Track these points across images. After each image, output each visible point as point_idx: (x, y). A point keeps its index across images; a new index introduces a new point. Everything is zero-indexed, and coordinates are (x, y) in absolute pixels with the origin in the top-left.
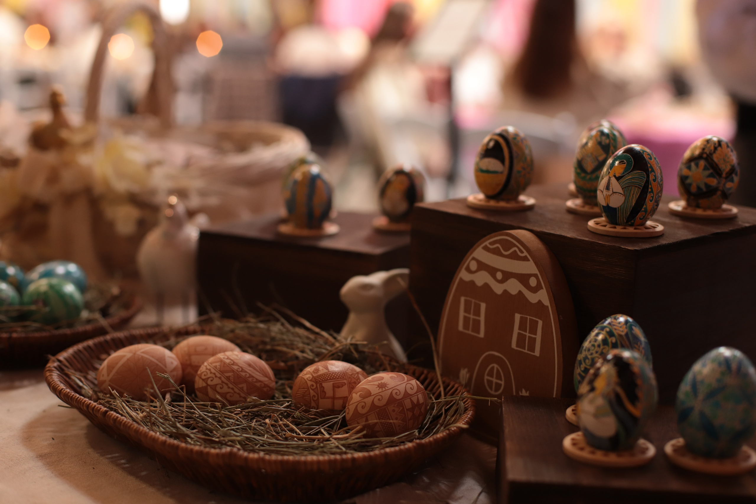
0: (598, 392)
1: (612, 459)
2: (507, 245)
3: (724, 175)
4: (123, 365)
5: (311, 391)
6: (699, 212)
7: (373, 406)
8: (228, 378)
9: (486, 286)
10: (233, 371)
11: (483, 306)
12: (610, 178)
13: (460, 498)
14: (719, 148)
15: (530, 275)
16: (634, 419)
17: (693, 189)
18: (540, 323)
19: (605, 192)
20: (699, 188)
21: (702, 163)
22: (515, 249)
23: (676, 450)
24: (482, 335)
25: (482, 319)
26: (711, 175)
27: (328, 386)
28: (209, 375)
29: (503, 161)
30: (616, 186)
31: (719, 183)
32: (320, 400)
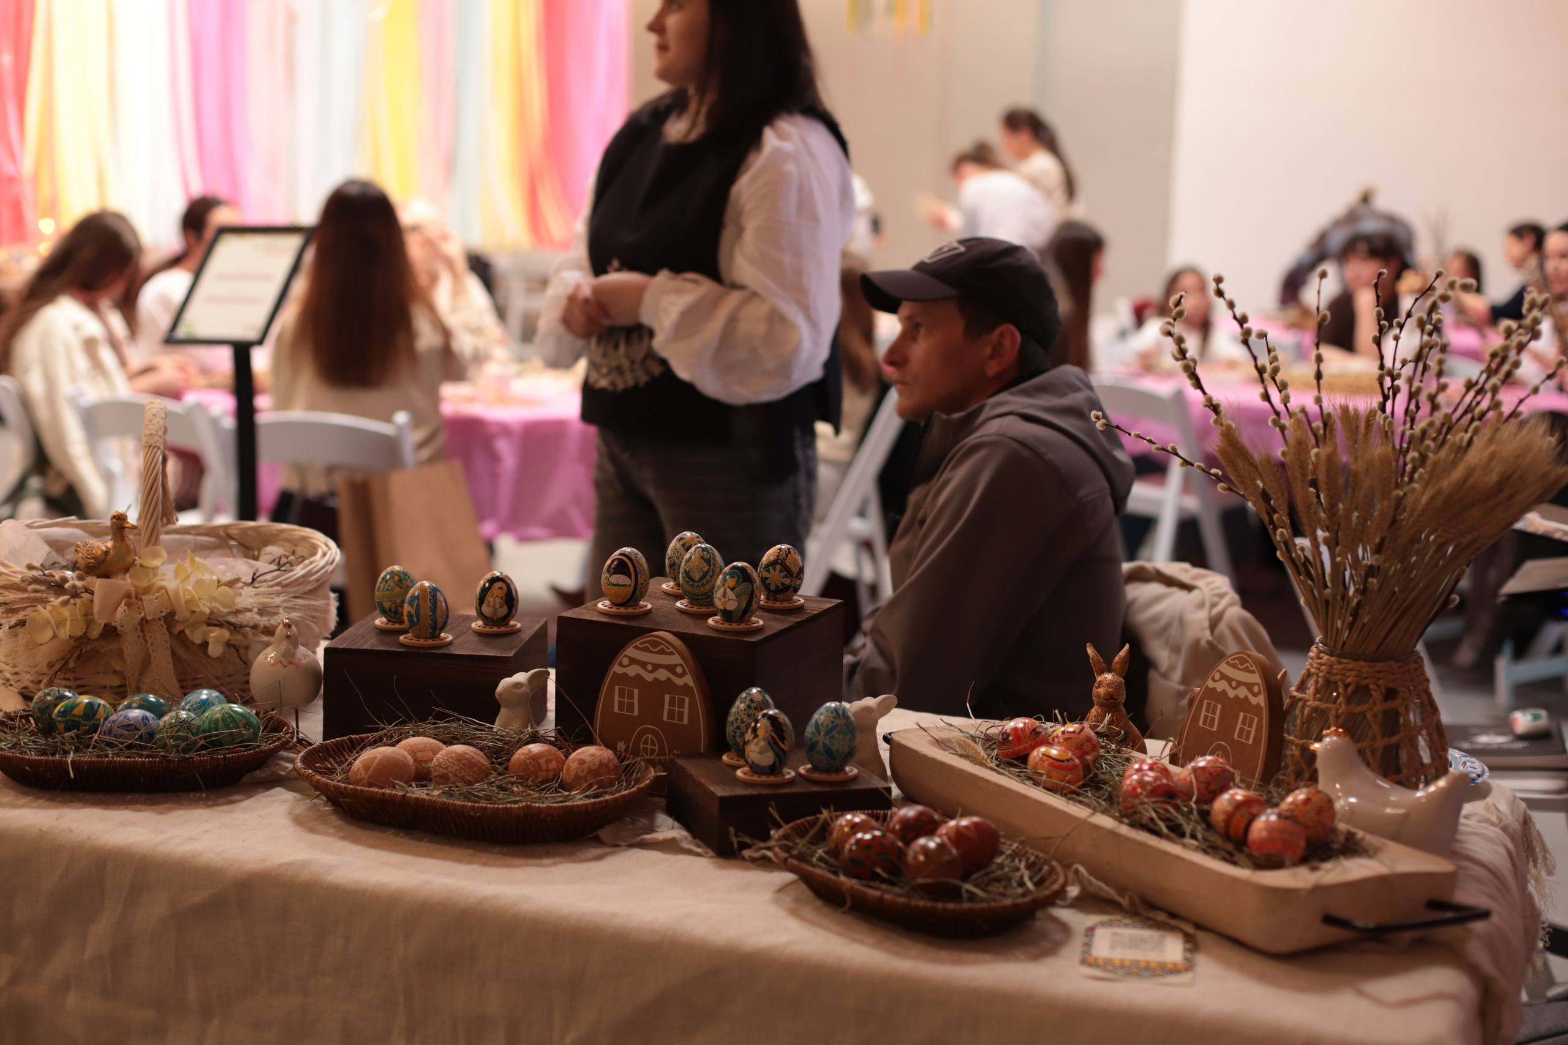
0: (760, 737)
1: (772, 779)
2: (655, 644)
3: (795, 576)
4: (378, 764)
5: (531, 767)
6: (778, 605)
7: (590, 770)
8: (464, 764)
9: (638, 676)
10: (466, 759)
11: (636, 691)
12: (725, 589)
13: (660, 826)
14: (789, 555)
15: (677, 665)
16: (784, 752)
17: (772, 587)
18: (687, 700)
19: (723, 599)
20: (776, 586)
21: (778, 567)
22: (663, 646)
23: (808, 771)
24: (636, 713)
25: (636, 701)
26: (785, 576)
27: (542, 761)
28: (448, 764)
29: (630, 577)
30: (731, 594)
31: (791, 582)
32: (539, 773)
